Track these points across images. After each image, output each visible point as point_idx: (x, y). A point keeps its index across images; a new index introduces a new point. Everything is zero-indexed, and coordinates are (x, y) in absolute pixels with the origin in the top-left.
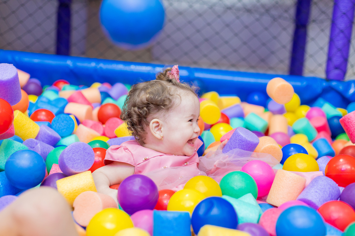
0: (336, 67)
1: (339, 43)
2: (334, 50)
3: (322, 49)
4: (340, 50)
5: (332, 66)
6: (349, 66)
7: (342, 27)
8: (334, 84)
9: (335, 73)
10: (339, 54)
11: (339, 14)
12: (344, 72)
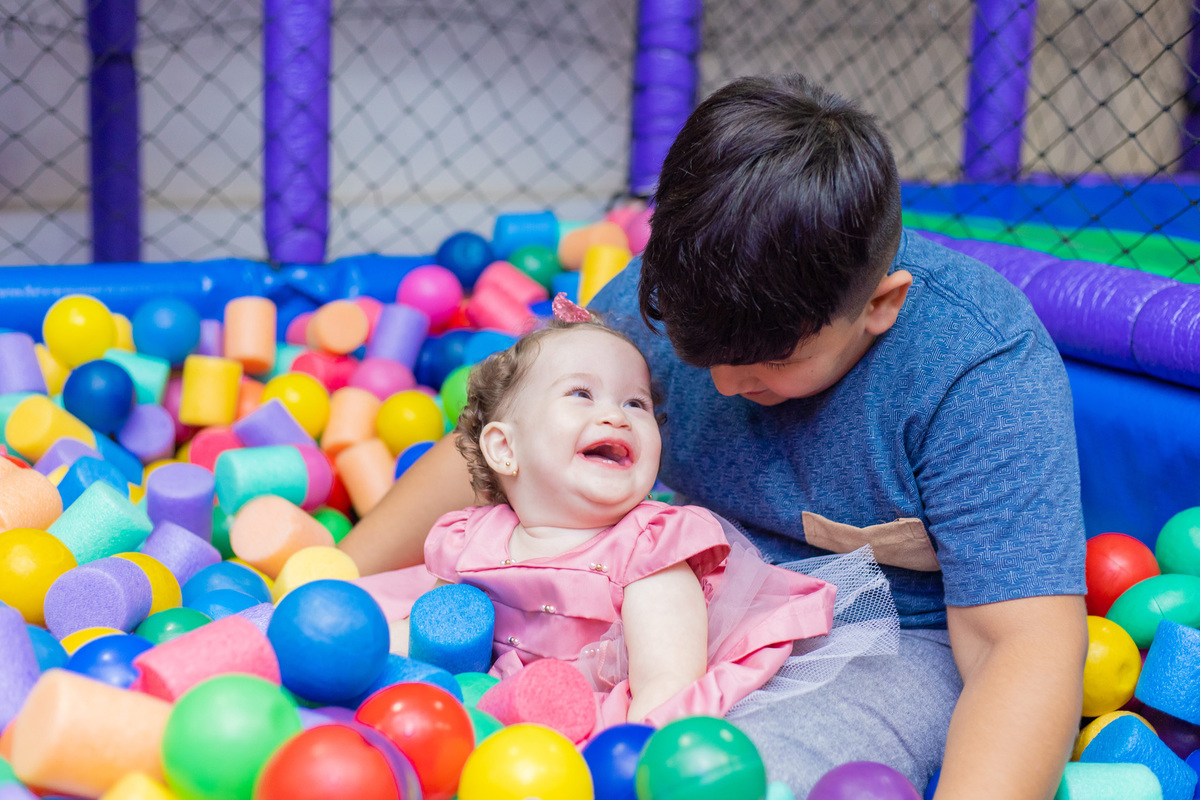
0: (299, 223)
1: (297, 144)
2: (286, 170)
3: (245, 165)
4: (302, 167)
5: (283, 220)
6: (334, 213)
7: (301, 92)
8: (300, 274)
9: (295, 240)
10: (300, 180)
11: (287, 53)
12: (323, 235)
